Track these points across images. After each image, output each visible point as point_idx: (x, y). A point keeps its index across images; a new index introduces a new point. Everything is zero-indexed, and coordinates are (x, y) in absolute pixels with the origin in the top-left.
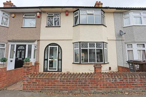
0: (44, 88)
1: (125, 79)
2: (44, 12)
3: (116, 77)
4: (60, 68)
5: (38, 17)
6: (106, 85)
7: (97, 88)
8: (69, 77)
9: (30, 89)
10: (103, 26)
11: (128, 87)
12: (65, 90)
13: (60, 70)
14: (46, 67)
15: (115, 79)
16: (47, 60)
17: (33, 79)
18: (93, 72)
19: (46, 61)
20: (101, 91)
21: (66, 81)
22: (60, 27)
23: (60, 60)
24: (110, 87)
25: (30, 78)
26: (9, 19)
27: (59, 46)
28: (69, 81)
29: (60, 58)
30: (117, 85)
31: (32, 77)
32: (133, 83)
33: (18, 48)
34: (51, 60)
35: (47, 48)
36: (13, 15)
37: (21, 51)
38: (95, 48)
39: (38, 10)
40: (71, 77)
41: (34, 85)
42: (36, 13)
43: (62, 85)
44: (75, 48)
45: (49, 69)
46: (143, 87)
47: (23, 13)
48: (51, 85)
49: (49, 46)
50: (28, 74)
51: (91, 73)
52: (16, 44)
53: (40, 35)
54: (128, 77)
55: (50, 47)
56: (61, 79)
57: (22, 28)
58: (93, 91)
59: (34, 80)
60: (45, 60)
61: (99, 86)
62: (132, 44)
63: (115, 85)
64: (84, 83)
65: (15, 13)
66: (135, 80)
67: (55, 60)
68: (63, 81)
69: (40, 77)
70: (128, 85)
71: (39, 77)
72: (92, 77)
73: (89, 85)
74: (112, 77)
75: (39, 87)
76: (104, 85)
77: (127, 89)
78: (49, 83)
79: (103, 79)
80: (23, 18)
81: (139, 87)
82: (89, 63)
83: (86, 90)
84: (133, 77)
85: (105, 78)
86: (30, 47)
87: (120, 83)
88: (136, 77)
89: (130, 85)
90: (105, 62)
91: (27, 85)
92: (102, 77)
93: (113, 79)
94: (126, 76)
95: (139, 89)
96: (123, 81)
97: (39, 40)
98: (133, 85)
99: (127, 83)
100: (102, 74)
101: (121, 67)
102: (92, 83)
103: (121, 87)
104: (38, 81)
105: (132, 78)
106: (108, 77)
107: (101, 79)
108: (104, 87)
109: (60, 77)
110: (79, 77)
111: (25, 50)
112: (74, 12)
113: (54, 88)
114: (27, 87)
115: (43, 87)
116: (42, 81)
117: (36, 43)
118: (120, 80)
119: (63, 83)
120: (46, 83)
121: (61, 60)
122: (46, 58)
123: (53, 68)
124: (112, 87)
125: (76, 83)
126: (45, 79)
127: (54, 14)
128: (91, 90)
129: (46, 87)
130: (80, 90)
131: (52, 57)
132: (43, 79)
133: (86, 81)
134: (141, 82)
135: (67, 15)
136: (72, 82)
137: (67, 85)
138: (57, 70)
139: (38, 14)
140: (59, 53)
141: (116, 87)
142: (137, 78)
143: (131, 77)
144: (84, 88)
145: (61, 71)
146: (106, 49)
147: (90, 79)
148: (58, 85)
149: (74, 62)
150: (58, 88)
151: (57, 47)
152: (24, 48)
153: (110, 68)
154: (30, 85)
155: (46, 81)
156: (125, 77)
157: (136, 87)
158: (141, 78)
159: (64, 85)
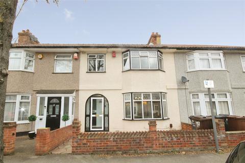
0: (96, 150)
1: (182, 137)
2: (84, 52)
3: (173, 136)
4: (106, 126)
5: (76, 59)
6: (162, 144)
7: (152, 147)
8: (123, 136)
9: (80, 152)
10: (160, 72)
11: (185, 146)
12: (118, 151)
13: (106, 129)
14: (88, 126)
15: (172, 137)
16: (89, 116)
17: (83, 140)
18: (148, 130)
19: (88, 118)
20: (156, 151)
21: (120, 141)
22: (105, 72)
23: (106, 116)
24: (167, 147)
25: (80, 139)
26: (34, 61)
27: (105, 98)
28: (123, 141)
29: (106, 113)
30: (174, 144)
31: (83, 138)
32: (191, 141)
33: (51, 102)
34: (94, 116)
35: (89, 101)
36: (40, 56)
37: (54, 105)
38: (151, 100)
39: (76, 50)
40: (124, 136)
41: (84, 147)
42: (73, 53)
43: (116, 146)
44: (126, 100)
45: (93, 128)
46: (201, 146)
47: (54, 53)
48: (104, 146)
49: (92, 98)
50: (78, 135)
51: (146, 132)
52: (46, 96)
53: (78, 83)
54: (185, 136)
55: (93, 100)
56: (114, 139)
57: (53, 73)
58: (148, 151)
59: (85, 141)
60: (86, 116)
61: (154, 146)
62: (198, 95)
63: (171, 144)
64: (139, 143)
65: (42, 53)
66: (192, 139)
67: (100, 116)
68: (116, 141)
69: (92, 138)
70: (186, 144)
71: (89, 138)
72: (147, 135)
73: (143, 145)
74: (168, 135)
75: (90, 149)
76: (159, 144)
77: (185, 148)
78: (101, 144)
79: (159, 138)
80: (55, 60)
81: (198, 146)
82: (143, 119)
83: (141, 150)
84: (191, 135)
85: (161, 136)
86: (67, 99)
87: (177, 142)
88: (194, 135)
89: (188, 144)
90: (164, 118)
91: (77, 147)
92: (158, 136)
93: (169, 137)
94: (184, 135)
95: (197, 148)
96: (180, 139)
97: (77, 91)
98: (191, 144)
99: (185, 141)
100: (158, 133)
101: (185, 124)
102: (147, 143)
103: (177, 146)
104: (88, 142)
105: (190, 137)
106: (163, 136)
107: (156, 138)
108: (160, 147)
109: (112, 137)
110: (133, 136)
111: (60, 104)
112: (123, 53)
113: (107, 148)
114: (77, 149)
115: (94, 149)
116: (93, 142)
117: (74, 94)
118: (177, 139)
119: (117, 143)
120: (97, 144)
121: (108, 116)
122: (88, 113)
123: (97, 126)
124: (169, 147)
125: (130, 143)
126: (97, 139)
127: (96, 55)
128: (147, 150)
129: (98, 149)
130: (135, 150)
131: (95, 111)
132: (94, 139)
133: (140, 140)
134: (199, 141)
135: (114, 57)
136: (125, 142)
137: (121, 146)
138: (103, 129)
139: (76, 55)
140: (105, 106)
141: (173, 147)
142: (194, 137)
143: (188, 135)
144: (138, 148)
145: (108, 131)
146: (165, 100)
147: (145, 138)
148: (111, 146)
149: (125, 119)
150: (111, 148)
151: (103, 98)
152: (58, 102)
153: (171, 126)
154: (80, 147)
155: (98, 141)
156: (182, 136)
157: (194, 146)
158: (199, 136)
159: (118, 146)
